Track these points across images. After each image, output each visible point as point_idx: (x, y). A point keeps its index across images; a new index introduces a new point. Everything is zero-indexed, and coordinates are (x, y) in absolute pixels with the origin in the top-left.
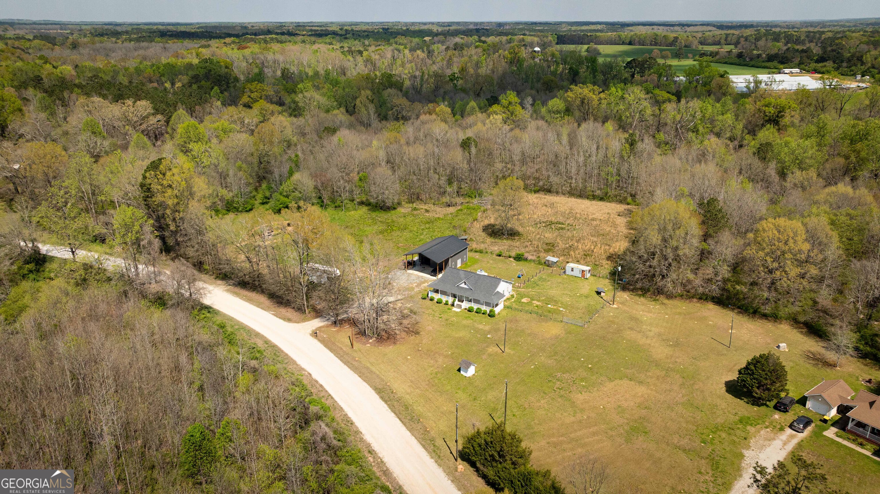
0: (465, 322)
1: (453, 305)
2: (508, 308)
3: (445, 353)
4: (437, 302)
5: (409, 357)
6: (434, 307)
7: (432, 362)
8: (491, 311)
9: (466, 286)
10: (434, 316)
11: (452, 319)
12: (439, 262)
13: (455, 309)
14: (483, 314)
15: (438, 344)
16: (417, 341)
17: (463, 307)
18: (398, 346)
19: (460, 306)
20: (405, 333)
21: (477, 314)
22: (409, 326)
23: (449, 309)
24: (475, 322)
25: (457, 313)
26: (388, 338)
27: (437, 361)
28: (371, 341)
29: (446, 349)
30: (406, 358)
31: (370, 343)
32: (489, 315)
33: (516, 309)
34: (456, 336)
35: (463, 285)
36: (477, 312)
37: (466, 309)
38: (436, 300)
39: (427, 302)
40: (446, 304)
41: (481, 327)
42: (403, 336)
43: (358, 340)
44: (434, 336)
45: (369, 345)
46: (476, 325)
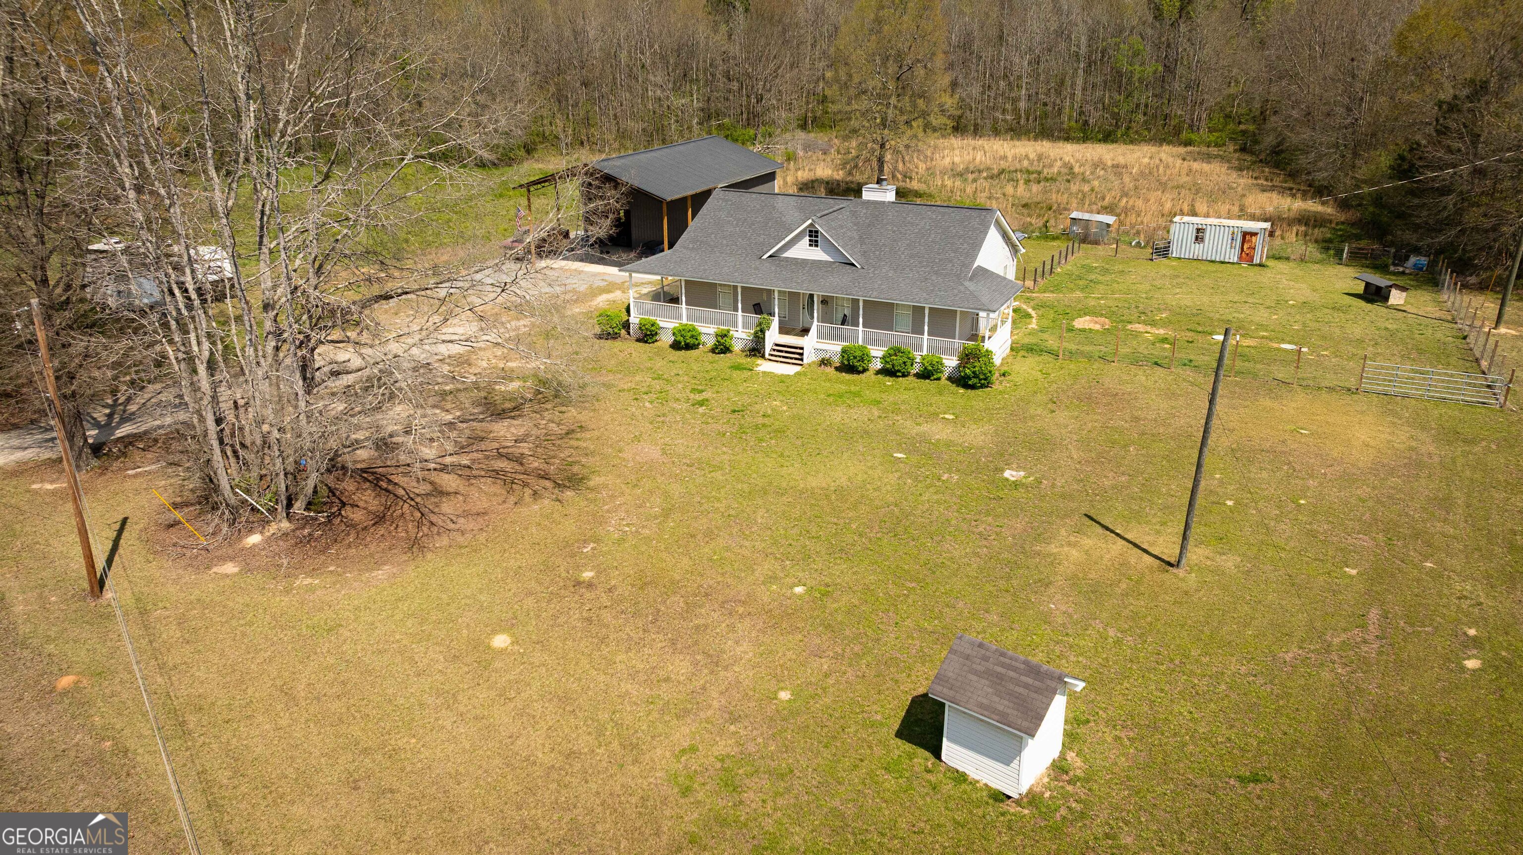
0: (837, 415)
1: (756, 350)
2: (1031, 349)
3: (764, 595)
4: (676, 346)
5: (501, 641)
6: (659, 363)
7: (680, 667)
8: (967, 357)
9: (818, 254)
10: (663, 398)
11: (765, 407)
12: (670, 194)
13: (764, 366)
14: (925, 375)
15: (710, 535)
16: (568, 528)
17: (809, 357)
18: (432, 561)
19: (795, 354)
20: (497, 489)
21: (889, 381)
22: (525, 448)
23: (737, 367)
24: (897, 411)
25: (783, 379)
26: (380, 519)
27: (715, 662)
28: (255, 539)
29: (767, 567)
30: (479, 646)
31: (247, 557)
32: (962, 380)
33: (1071, 355)
34: (814, 482)
35: (803, 251)
36: (889, 372)
37: (824, 362)
38: (666, 339)
39: (628, 348)
40: (722, 348)
41: (939, 432)
42: (482, 504)
43: (173, 536)
44: (676, 489)
45: (230, 568)
46: (911, 428)
